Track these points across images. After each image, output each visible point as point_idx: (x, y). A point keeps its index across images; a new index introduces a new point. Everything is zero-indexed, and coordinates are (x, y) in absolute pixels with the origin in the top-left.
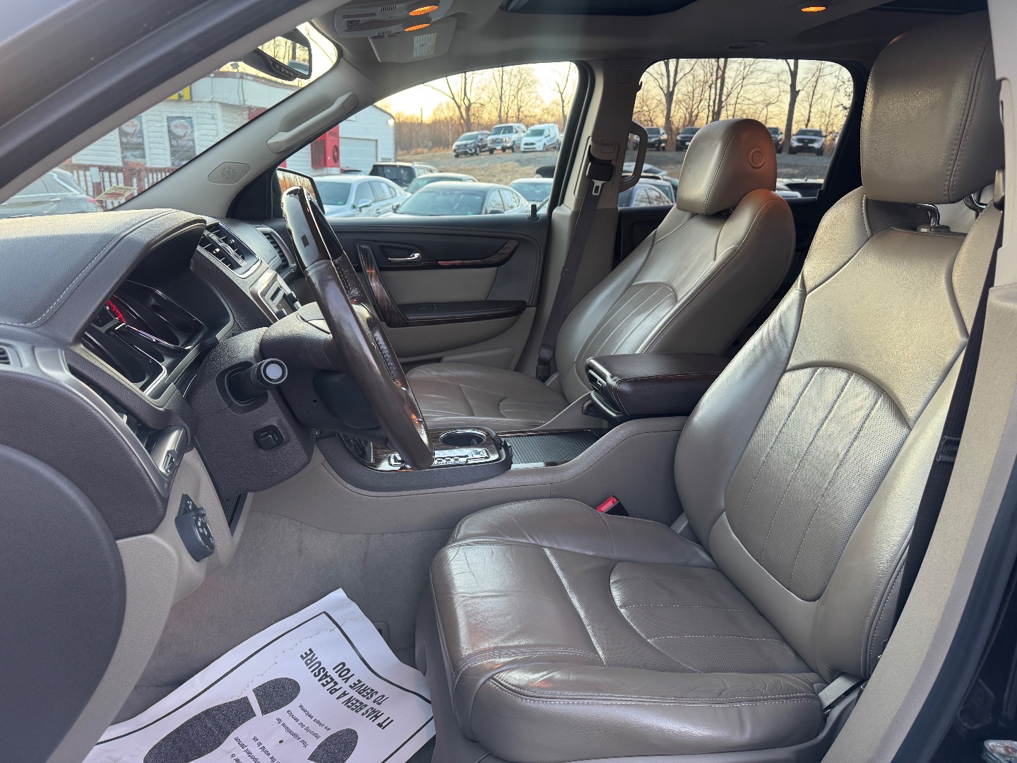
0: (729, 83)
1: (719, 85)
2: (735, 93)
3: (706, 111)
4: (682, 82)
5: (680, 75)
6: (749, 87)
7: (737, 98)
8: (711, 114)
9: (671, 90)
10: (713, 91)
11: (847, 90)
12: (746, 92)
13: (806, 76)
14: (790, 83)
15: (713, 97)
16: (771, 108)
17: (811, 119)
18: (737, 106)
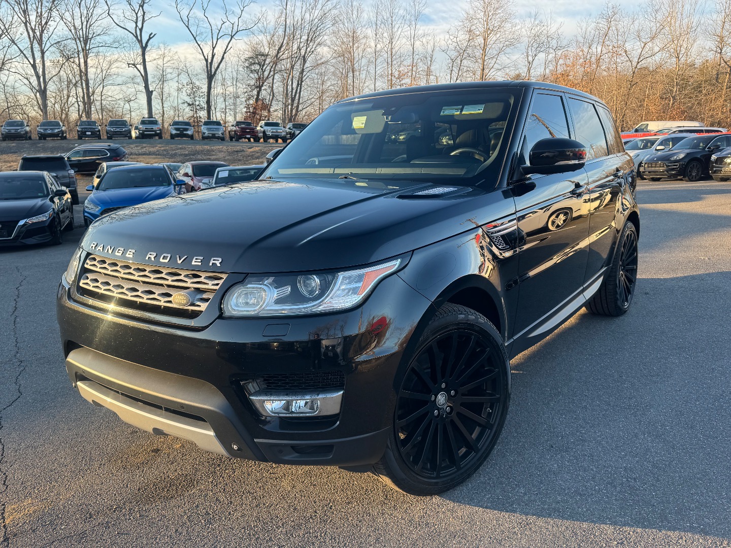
0: (91, 82)
1: (84, 85)
2: (98, 91)
3: (76, 105)
4: (50, 82)
5: (47, 77)
6: (110, 87)
7: (102, 96)
8: (81, 108)
9: (43, 87)
10: (80, 90)
11: (188, 91)
12: (108, 91)
13: (155, 80)
14: (144, 85)
15: (81, 94)
16: (131, 103)
17: (165, 112)
18: (103, 101)
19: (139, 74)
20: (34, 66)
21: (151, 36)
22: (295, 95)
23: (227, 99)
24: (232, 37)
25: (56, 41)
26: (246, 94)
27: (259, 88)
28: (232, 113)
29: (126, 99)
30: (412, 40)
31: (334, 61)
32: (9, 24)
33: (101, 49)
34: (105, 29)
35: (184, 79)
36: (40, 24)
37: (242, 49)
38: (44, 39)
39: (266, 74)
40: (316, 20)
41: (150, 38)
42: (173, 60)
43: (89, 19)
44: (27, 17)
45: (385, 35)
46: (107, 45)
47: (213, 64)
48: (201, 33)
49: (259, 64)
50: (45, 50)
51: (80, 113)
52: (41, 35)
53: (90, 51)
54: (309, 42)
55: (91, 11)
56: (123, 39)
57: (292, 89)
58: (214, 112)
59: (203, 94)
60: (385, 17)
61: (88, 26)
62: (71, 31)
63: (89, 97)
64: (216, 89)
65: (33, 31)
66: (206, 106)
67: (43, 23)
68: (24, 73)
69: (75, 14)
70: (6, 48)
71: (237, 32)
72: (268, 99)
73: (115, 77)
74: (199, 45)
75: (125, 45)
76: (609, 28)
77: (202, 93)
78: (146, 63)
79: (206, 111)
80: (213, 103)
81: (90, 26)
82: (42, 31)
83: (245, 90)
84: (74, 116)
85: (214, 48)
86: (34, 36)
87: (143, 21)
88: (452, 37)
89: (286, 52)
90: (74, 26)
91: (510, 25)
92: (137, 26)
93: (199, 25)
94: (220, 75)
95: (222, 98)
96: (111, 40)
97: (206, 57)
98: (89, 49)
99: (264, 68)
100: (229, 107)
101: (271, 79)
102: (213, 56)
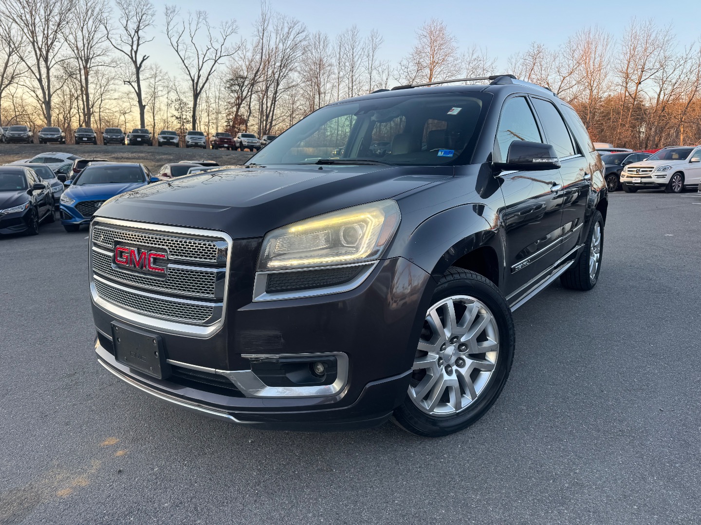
0: (91, 97)
1: (85, 98)
2: (97, 105)
3: (77, 116)
4: (54, 94)
5: (52, 91)
6: (107, 101)
7: (100, 108)
8: (82, 118)
9: (47, 99)
10: (81, 102)
11: (176, 106)
12: (105, 105)
14: (138, 100)
15: (82, 106)
16: (126, 115)
17: (156, 124)
18: (101, 113)
19: (134, 91)
20: (40, 81)
21: (145, 58)
22: (269, 113)
23: (210, 114)
24: (216, 61)
25: (61, 59)
26: (227, 111)
27: (239, 105)
28: (215, 126)
29: (122, 112)
30: (370, 69)
31: (303, 85)
32: (18, 43)
33: (100, 68)
34: (104, 51)
35: (173, 96)
36: (47, 44)
37: (224, 72)
38: (49, 57)
39: (245, 94)
40: (289, 50)
41: (144, 60)
42: (164, 79)
43: (90, 41)
44: (35, 38)
45: (347, 64)
46: (105, 64)
47: (199, 84)
48: (189, 58)
49: (238, 85)
50: (50, 66)
51: (81, 123)
52: (47, 54)
53: (90, 69)
54: (281, 68)
55: (92, 34)
56: (120, 59)
57: (267, 107)
58: (199, 125)
59: (189, 110)
60: (347, 49)
61: (89, 47)
62: (74, 51)
63: (89, 109)
64: (200, 105)
65: (40, 49)
66: (191, 120)
67: (49, 43)
68: (31, 86)
69: (78, 37)
70: (15, 64)
71: (220, 57)
72: (246, 115)
73: (112, 92)
74: (187, 67)
75: (121, 65)
76: (534, 64)
77: (188, 108)
78: (140, 81)
79: (191, 124)
80: (198, 117)
81: (91, 47)
82: (48, 51)
83: (226, 107)
84: (75, 125)
85: (200, 70)
86: (41, 55)
87: (138, 45)
88: (403, 68)
89: (262, 76)
90: (77, 47)
91: (452, 59)
92: (132, 49)
93: (187, 50)
94: (204, 93)
95: (206, 114)
96: (110, 61)
97: (193, 78)
98: (90, 68)
99: (243, 89)
100: (212, 121)
101: (249, 99)
102: (199, 77)
